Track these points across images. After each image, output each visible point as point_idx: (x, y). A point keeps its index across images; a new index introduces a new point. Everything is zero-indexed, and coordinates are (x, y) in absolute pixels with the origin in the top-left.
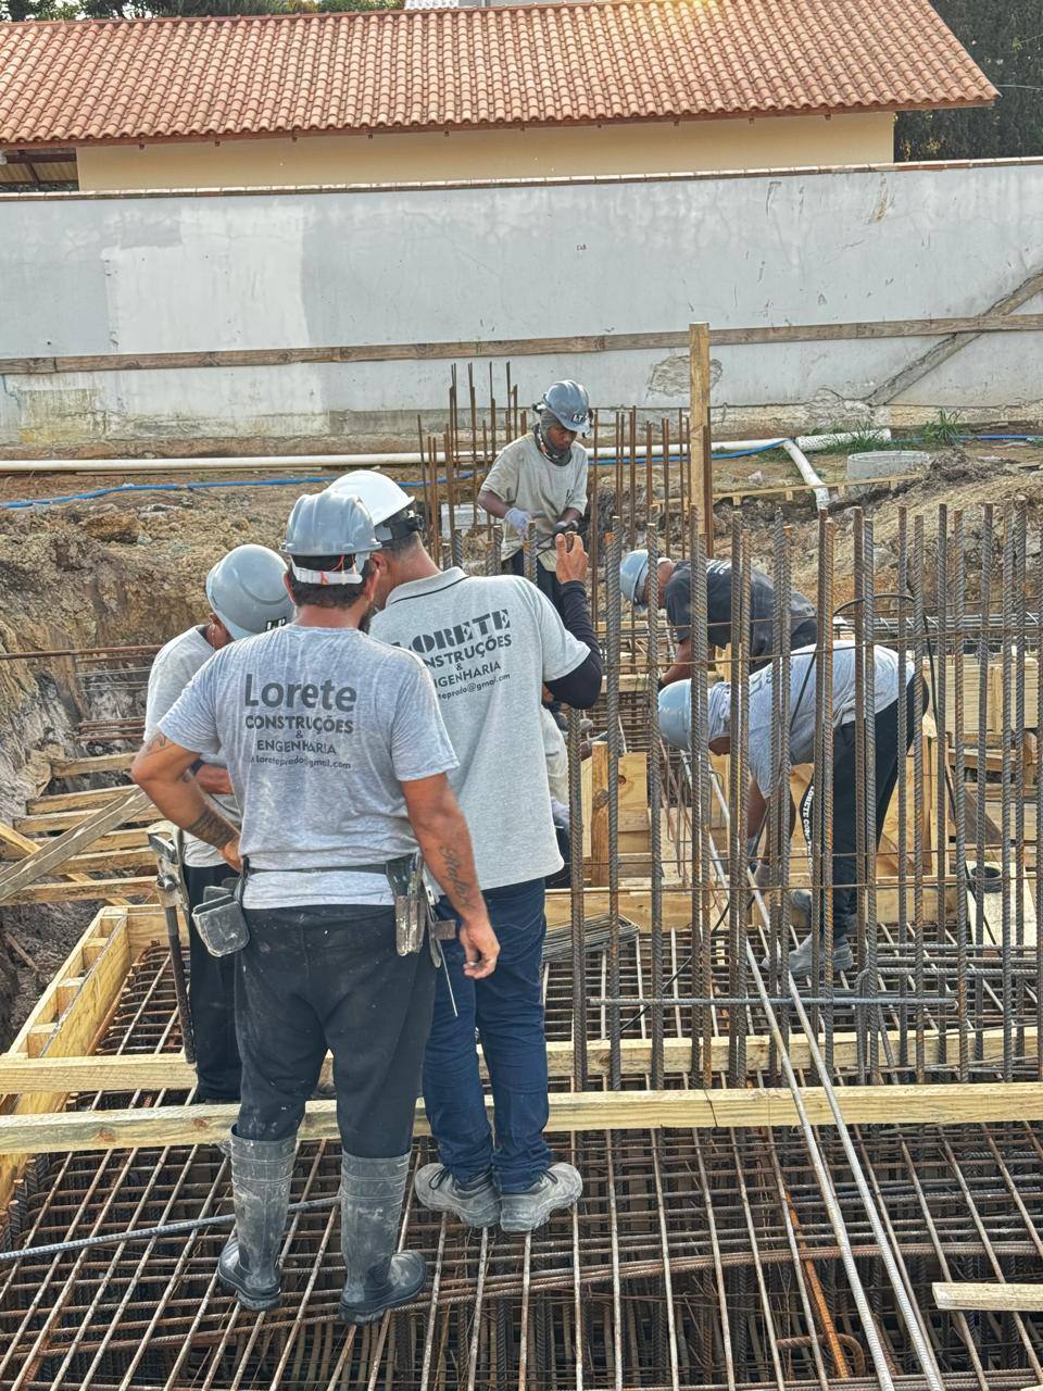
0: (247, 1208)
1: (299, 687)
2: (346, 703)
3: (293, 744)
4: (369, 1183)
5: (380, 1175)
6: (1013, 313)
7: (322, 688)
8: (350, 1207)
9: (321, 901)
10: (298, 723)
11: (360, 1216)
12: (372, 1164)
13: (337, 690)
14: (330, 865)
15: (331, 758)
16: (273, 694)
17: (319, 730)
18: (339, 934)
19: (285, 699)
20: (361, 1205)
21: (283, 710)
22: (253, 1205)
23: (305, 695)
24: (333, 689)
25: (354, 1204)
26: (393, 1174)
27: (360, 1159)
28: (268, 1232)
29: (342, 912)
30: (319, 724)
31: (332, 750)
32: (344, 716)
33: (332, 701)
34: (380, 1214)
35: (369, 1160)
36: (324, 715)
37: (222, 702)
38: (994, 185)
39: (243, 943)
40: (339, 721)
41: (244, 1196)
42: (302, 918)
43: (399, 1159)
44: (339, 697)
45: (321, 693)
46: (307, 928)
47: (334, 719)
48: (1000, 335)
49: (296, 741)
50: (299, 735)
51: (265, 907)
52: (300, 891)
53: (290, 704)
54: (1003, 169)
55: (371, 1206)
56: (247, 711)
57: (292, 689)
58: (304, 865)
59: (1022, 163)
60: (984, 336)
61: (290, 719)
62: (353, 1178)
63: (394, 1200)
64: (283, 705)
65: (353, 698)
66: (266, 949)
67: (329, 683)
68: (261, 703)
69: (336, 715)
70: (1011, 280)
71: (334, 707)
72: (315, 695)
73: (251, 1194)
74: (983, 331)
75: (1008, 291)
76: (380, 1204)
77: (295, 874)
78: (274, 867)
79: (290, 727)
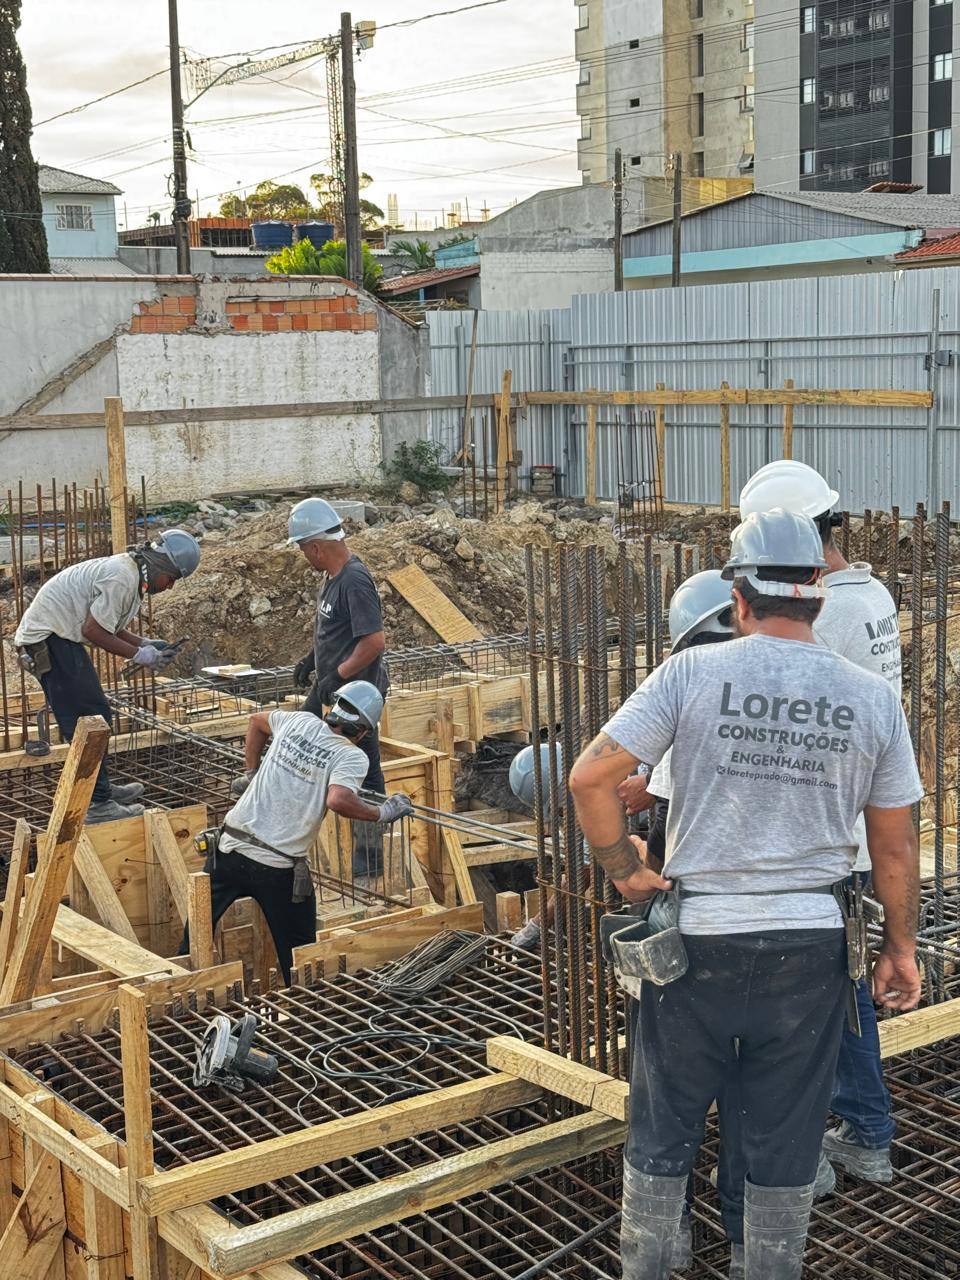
0: (641, 1245)
1: (785, 701)
2: (843, 722)
3: (772, 759)
4: (772, 1214)
5: (783, 1204)
6: (39, 413)
7: (816, 704)
8: (752, 1239)
9: (780, 926)
10: (781, 738)
11: (764, 1247)
12: (777, 1193)
13: (834, 707)
14: (786, 888)
15: (818, 776)
16: (756, 706)
17: (810, 747)
18: (794, 960)
19: (770, 711)
20: (765, 1237)
21: (767, 723)
22: (647, 1242)
23: (792, 711)
24: (829, 706)
25: (757, 1235)
26: (796, 1204)
27: (762, 1188)
28: (662, 1271)
29: (801, 937)
30: (810, 741)
31: (822, 768)
32: (842, 735)
33: (828, 718)
34: (784, 1247)
35: (770, 1189)
36: (818, 731)
37: (690, 709)
38: (11, 298)
39: (683, 970)
40: (835, 740)
41: (638, 1232)
42: (761, 944)
43: (802, 1189)
44: (836, 715)
45: (815, 711)
46: (763, 954)
47: (830, 737)
48: (28, 433)
49: (776, 756)
50: (780, 750)
51: (716, 933)
52: (758, 916)
53: (775, 717)
54: (18, 283)
55: (775, 1238)
56: (723, 720)
57: (778, 703)
58: (757, 889)
59: (34, 279)
60: (15, 434)
61: (773, 732)
62: (755, 1208)
63: (797, 1232)
64: (768, 717)
65: (851, 717)
66: (707, 975)
67: (823, 699)
68: (743, 714)
69: (832, 732)
70: (33, 383)
71: (831, 725)
72: (808, 711)
73: (646, 1231)
74: (15, 430)
75: (32, 393)
76: (783, 1235)
77: (748, 897)
78: (722, 890)
79: (772, 741)
